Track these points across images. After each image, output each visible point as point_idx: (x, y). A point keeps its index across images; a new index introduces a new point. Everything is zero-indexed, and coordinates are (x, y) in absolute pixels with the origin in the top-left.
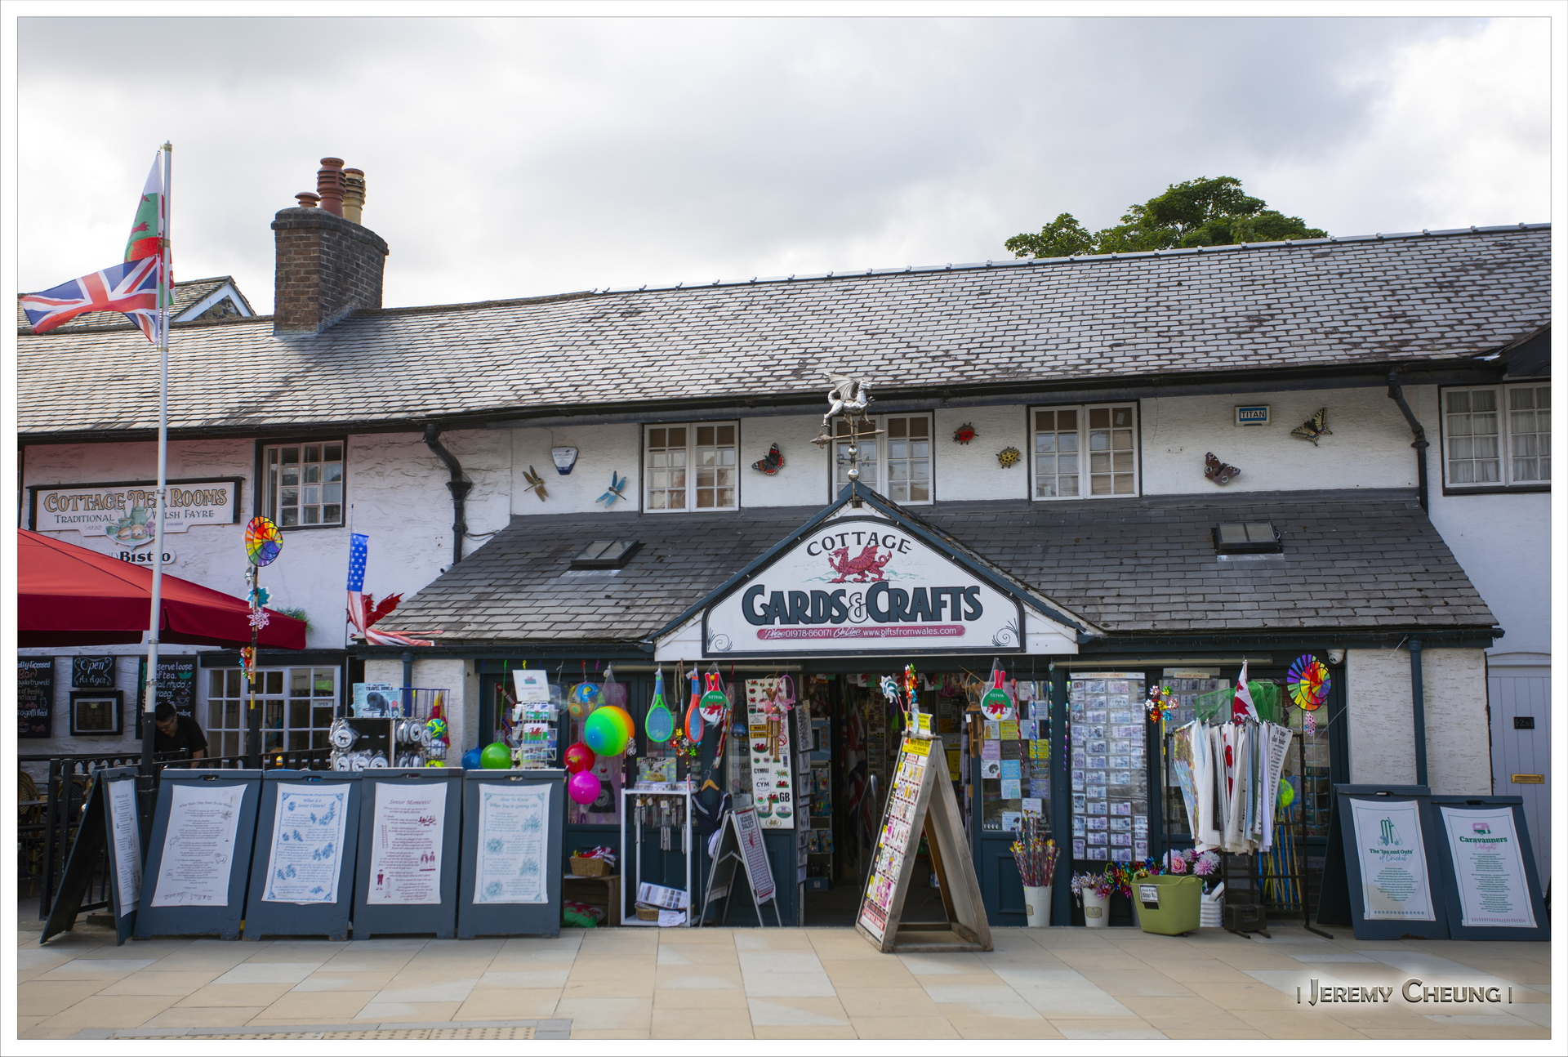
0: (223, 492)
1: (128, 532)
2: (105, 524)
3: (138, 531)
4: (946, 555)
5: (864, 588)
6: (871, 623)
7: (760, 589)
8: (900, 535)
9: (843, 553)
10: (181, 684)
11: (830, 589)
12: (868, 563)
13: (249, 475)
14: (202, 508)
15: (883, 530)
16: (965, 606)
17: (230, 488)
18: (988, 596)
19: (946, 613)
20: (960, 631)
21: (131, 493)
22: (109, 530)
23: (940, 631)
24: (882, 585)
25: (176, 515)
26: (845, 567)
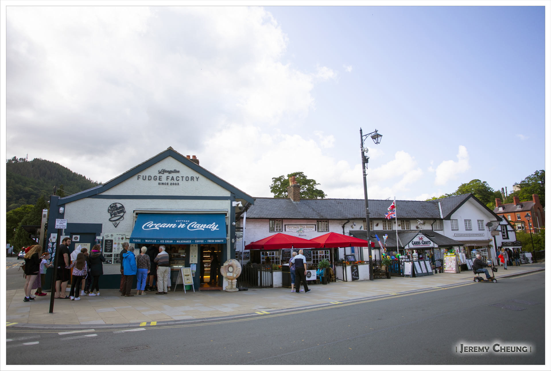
0: (313, 226)
1: (300, 232)
2: (296, 231)
3: (301, 232)
4: (428, 238)
5: (421, 241)
6: (422, 244)
7: (413, 241)
8: (424, 236)
9: (419, 237)
10: (309, 253)
11: (419, 241)
12: (421, 239)
13: (316, 224)
14: (311, 229)
15: (423, 235)
16: (430, 243)
17: (314, 226)
18: (431, 242)
19: (428, 243)
20: (429, 245)
21: (300, 226)
22: (297, 231)
23: (428, 245)
24: (423, 241)
25: (307, 229)
26: (420, 239)
